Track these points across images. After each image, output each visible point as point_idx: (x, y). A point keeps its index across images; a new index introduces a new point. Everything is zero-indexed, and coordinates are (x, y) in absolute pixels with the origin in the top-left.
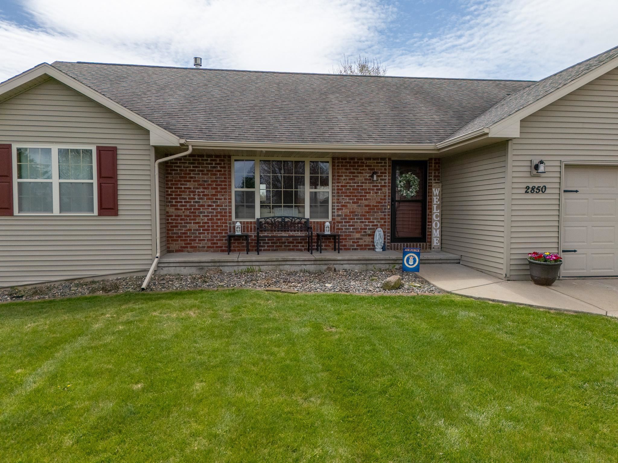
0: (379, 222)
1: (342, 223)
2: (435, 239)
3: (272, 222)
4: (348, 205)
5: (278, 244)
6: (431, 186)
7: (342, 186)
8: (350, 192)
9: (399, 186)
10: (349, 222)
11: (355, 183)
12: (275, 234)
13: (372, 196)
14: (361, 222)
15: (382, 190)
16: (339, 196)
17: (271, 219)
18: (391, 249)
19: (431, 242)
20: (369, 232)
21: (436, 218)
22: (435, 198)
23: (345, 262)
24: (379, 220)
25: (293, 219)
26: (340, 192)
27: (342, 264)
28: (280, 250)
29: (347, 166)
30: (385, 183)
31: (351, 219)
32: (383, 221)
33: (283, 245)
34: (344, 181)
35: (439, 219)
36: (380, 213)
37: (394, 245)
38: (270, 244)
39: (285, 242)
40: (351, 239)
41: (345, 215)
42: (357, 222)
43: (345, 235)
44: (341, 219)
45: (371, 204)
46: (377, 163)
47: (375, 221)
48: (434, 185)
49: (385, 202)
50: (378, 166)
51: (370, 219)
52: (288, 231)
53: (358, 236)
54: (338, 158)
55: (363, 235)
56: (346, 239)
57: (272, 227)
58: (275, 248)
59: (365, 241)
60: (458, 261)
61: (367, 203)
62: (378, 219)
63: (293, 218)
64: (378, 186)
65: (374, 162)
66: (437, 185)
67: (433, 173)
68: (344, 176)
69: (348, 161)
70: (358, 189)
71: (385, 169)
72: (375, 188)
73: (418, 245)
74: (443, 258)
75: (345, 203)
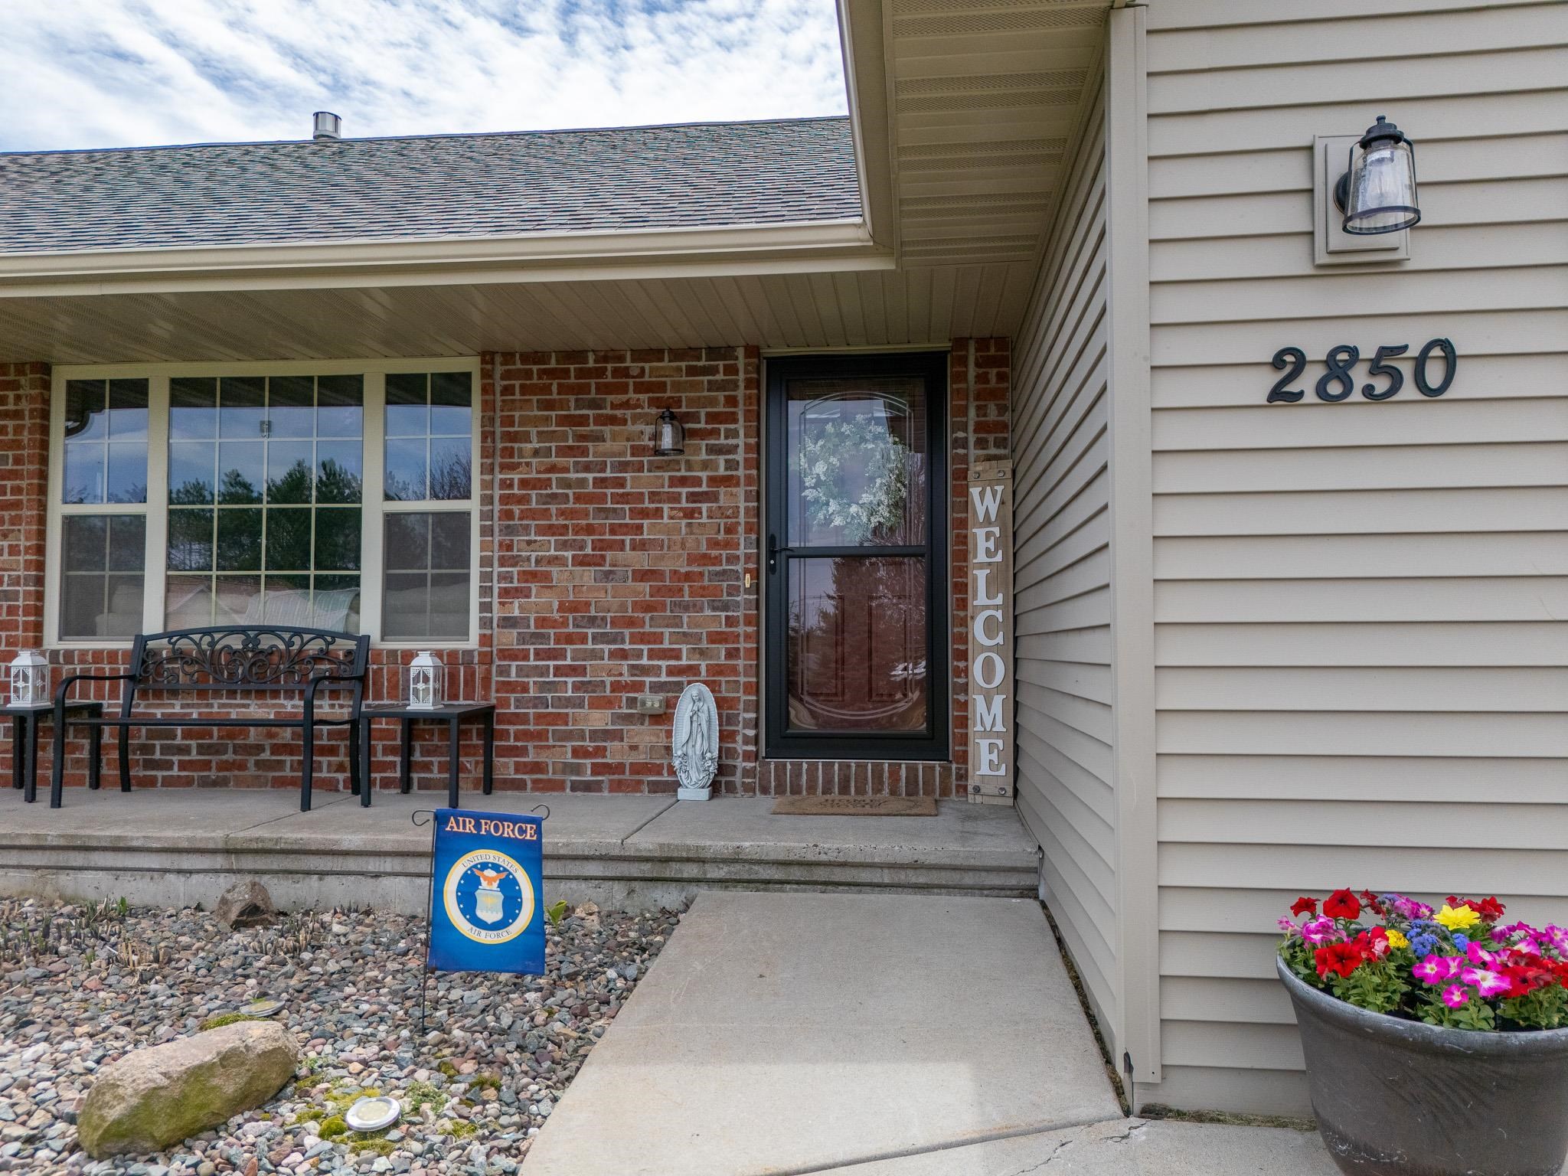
0: (702, 653)
1: (526, 658)
2: (984, 744)
3: (202, 652)
4: (555, 570)
5: (230, 756)
6: (963, 475)
7: (524, 484)
8: (562, 513)
9: (809, 481)
10: (559, 654)
11: (587, 468)
12: (217, 707)
13: (669, 531)
14: (613, 655)
15: (716, 499)
16: (509, 530)
17: (196, 637)
18: (765, 790)
19: (963, 757)
20: (653, 701)
21: (989, 637)
22: (980, 533)
23: (388, 864)
24: (704, 645)
25: (297, 640)
26: (517, 513)
27: (377, 875)
28: (240, 783)
29: (547, 389)
30: (731, 465)
31: (569, 639)
32: (722, 649)
33: (252, 760)
34: (534, 461)
35: (1000, 640)
36: (708, 612)
37: (780, 770)
38: (194, 756)
39: (260, 748)
40: (568, 736)
41: (542, 622)
42: (596, 655)
43: (539, 718)
44: (522, 639)
45: (666, 567)
46: (692, 371)
47: (684, 648)
48: (975, 468)
49: (733, 559)
50: (694, 386)
51: (658, 638)
52: (275, 694)
53: (599, 719)
54: (508, 356)
55: (628, 719)
56: (541, 736)
57: (204, 677)
58: (213, 774)
59: (634, 748)
60: (1027, 880)
61: (642, 560)
62: (698, 638)
63: (298, 632)
64: (697, 482)
65: (679, 369)
66: (992, 470)
67: (972, 413)
68: (534, 437)
69: (553, 365)
70: (602, 498)
71: (732, 401)
72: (684, 491)
73: (903, 772)
74: (931, 860)
75: (538, 561)
